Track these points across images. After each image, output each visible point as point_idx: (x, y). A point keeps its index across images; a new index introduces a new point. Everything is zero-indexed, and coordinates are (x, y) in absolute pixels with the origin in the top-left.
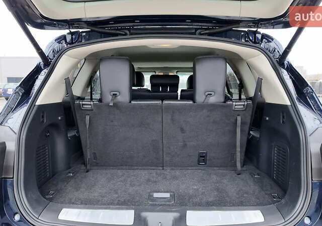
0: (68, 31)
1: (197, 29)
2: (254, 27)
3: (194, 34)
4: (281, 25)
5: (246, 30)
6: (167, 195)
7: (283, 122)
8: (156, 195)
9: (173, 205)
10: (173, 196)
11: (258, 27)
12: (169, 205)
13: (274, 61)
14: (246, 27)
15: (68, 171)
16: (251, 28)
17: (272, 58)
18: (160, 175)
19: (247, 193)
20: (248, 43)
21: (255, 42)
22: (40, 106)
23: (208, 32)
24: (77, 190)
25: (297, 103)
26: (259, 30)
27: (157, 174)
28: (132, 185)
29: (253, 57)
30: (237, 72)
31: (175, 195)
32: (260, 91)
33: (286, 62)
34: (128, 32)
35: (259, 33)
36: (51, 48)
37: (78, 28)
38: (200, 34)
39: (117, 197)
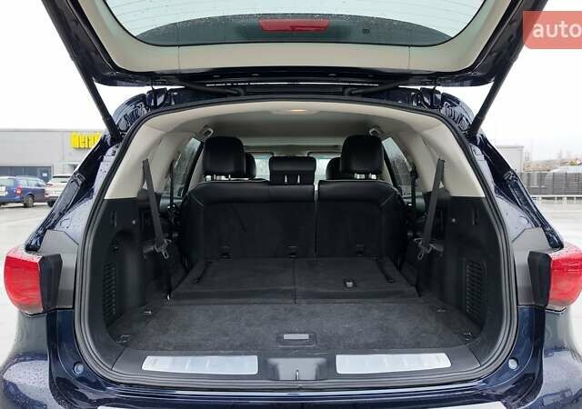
0: (149, 88)
1: (345, 87)
2: (431, 84)
3: (342, 94)
4: (469, 82)
5: (419, 88)
6: (306, 336)
7: (476, 223)
8: (286, 337)
9: (314, 348)
10: (313, 338)
11: (436, 85)
12: (309, 349)
13: (461, 133)
14: (419, 85)
15: (143, 308)
16: (426, 85)
17: (458, 130)
18: (291, 310)
19: (425, 332)
20: (422, 108)
21: (431, 107)
22: (111, 201)
23: (361, 91)
24: (164, 333)
25: (494, 194)
26: (438, 88)
27: (285, 309)
28: (249, 324)
29: (428, 129)
30: (407, 152)
31: (318, 336)
32: (442, 179)
33: (478, 136)
34: (241, 91)
35: (439, 93)
36: (123, 114)
37: (164, 84)
38: (351, 94)
39: (228, 341)
